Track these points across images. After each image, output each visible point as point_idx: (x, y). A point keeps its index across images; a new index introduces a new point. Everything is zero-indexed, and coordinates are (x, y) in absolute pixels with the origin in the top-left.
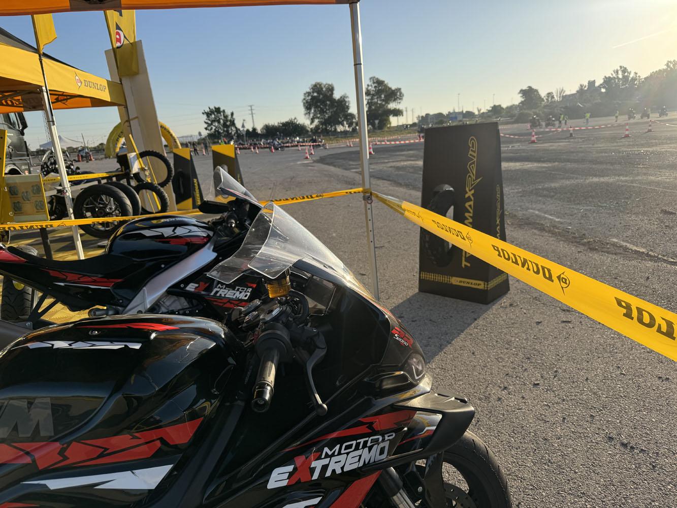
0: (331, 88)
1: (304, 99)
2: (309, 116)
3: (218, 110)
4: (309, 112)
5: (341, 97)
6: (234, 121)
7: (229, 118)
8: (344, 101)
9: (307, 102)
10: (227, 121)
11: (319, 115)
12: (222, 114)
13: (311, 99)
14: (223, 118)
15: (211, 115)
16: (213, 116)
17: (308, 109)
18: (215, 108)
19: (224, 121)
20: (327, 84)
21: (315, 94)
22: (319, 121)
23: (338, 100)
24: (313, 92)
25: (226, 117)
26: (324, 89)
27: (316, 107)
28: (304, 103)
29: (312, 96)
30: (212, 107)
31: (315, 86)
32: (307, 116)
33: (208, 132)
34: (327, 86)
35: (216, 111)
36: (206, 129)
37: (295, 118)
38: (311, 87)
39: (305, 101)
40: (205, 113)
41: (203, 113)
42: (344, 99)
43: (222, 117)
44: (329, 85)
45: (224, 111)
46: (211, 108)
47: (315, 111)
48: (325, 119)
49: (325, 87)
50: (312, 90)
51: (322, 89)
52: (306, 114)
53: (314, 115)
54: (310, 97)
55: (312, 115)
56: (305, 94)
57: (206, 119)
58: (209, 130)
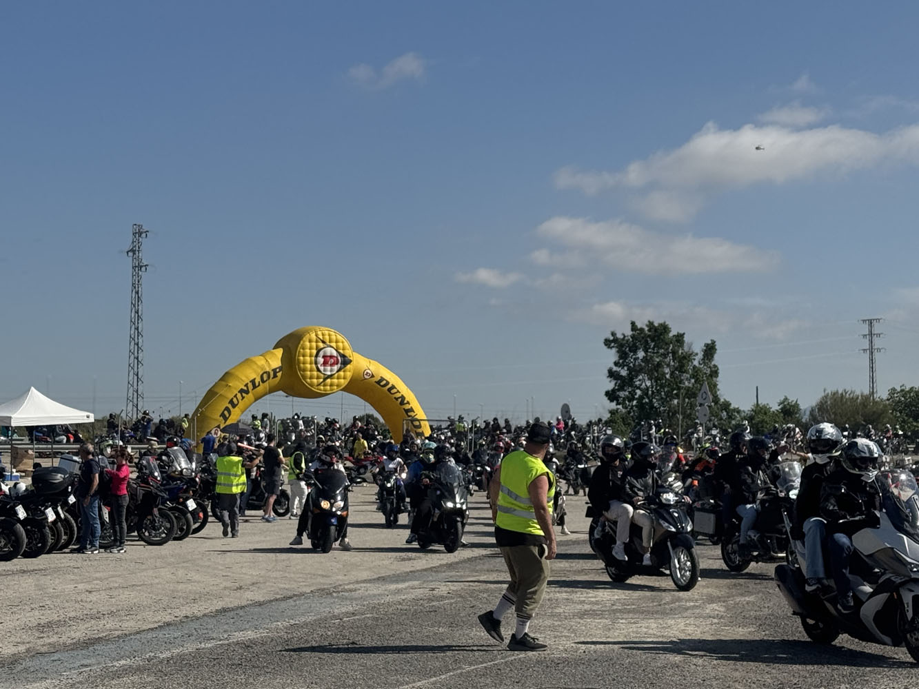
3: (658, 334)
6: (715, 373)
7: (697, 362)
12: (672, 346)
14: (673, 363)
15: (634, 350)
16: (641, 354)
18: (651, 324)
19: (674, 371)
30: (644, 323)
33: (613, 406)
35: (652, 338)
36: (611, 395)
40: (615, 340)
41: (607, 343)
43: (671, 359)
45: (680, 338)
46: (639, 325)
57: (616, 364)
58: (621, 400)
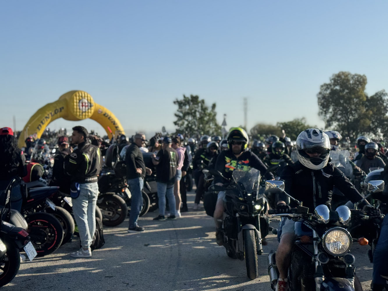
0: (361, 80)
1: (320, 93)
2: (325, 116)
3: (194, 99)
4: (325, 111)
5: (376, 94)
6: (215, 115)
7: (209, 111)
8: (381, 99)
9: (324, 97)
10: (205, 114)
11: (339, 117)
12: (200, 105)
13: (330, 93)
14: (200, 111)
15: (185, 105)
16: (187, 107)
17: (323, 107)
18: (192, 97)
19: (200, 114)
20: (356, 75)
21: (338, 88)
22: (339, 125)
23: (372, 97)
24: (335, 85)
25: (204, 109)
26: (351, 82)
27: (337, 104)
28: (319, 98)
29: (332, 90)
30: (188, 96)
31: (339, 76)
32: (322, 117)
33: (177, 127)
34: (356, 77)
35: (192, 101)
36: (175, 123)
37: (303, 118)
38: (332, 78)
39: (320, 96)
40: (178, 101)
41: (175, 102)
42: (380, 96)
43: (199, 109)
44: (360, 76)
45: (203, 102)
47: (334, 110)
48: (348, 123)
49: (352, 78)
50: (333, 81)
51: (348, 80)
52: (320, 114)
53: (333, 116)
54: (328, 91)
55: (328, 116)
56: (322, 86)
57: (178, 111)
58: (179, 125)
